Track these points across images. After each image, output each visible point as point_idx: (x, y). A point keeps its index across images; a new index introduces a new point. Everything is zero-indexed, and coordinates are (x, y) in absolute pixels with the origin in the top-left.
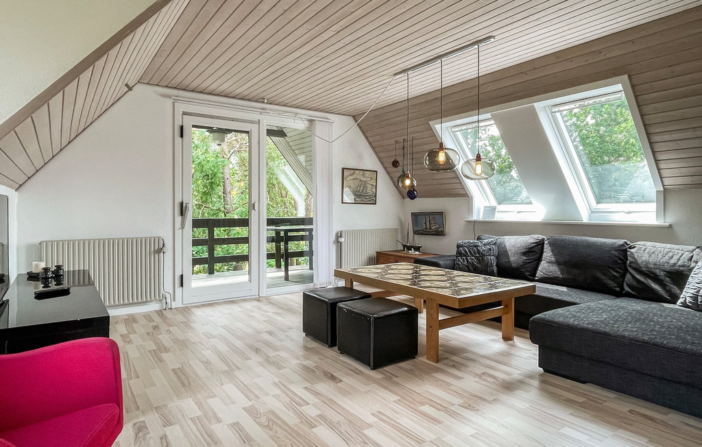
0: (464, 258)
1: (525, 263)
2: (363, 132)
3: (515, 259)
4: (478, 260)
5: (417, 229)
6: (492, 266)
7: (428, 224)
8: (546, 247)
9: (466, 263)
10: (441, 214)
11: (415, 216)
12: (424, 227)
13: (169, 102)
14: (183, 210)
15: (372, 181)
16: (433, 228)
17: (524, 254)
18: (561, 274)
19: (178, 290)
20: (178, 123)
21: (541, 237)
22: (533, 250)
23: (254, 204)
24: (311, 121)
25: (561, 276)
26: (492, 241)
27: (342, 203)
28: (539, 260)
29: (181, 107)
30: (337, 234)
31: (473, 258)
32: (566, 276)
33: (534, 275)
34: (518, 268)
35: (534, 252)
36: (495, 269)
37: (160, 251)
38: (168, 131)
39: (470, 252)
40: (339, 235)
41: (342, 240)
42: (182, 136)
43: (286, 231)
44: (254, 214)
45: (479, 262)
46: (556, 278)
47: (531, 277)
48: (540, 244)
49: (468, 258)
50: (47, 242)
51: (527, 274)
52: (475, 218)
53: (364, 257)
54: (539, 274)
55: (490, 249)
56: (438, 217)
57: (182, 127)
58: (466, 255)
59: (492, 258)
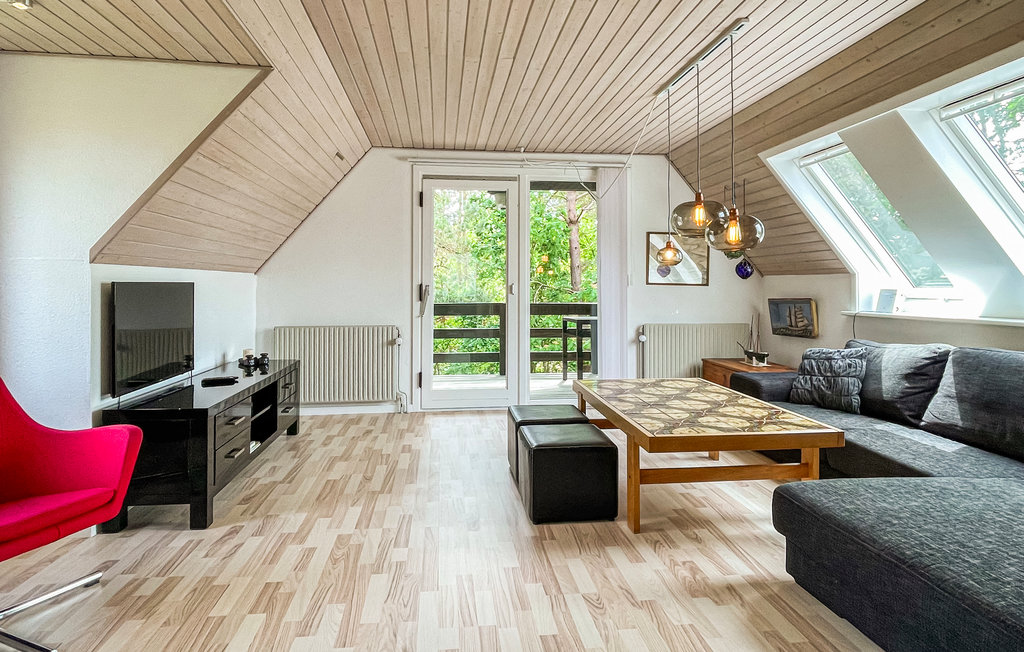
0: (808, 377)
1: (905, 395)
2: (684, 177)
3: (890, 384)
4: (829, 382)
5: (780, 325)
6: (849, 394)
7: (793, 318)
8: (949, 369)
9: (808, 386)
10: (808, 301)
11: (775, 304)
12: (788, 322)
13: (407, 165)
14: (422, 293)
15: (700, 250)
16: (800, 324)
17: (907, 377)
18: (962, 419)
19: (417, 391)
20: (418, 189)
21: (944, 347)
22: (924, 371)
23: (511, 287)
24: (595, 169)
25: (960, 423)
26: (857, 352)
27: (648, 283)
28: (933, 389)
29: (420, 171)
30: (638, 329)
31: (821, 378)
32: (968, 425)
33: (919, 417)
34: (892, 402)
35: (925, 377)
36: (856, 401)
37: (392, 343)
38: (406, 200)
39: (819, 369)
40: (641, 331)
41: (643, 338)
42: (421, 205)
43: (580, 323)
44: (513, 299)
45: (829, 388)
46: (952, 427)
47: (912, 420)
48: (939, 361)
49: (814, 378)
50: (280, 328)
51: (907, 413)
52: (860, 308)
53: (685, 366)
54: (928, 417)
55: (850, 366)
56: (805, 307)
57: (421, 194)
58: (811, 373)
59: (851, 380)
